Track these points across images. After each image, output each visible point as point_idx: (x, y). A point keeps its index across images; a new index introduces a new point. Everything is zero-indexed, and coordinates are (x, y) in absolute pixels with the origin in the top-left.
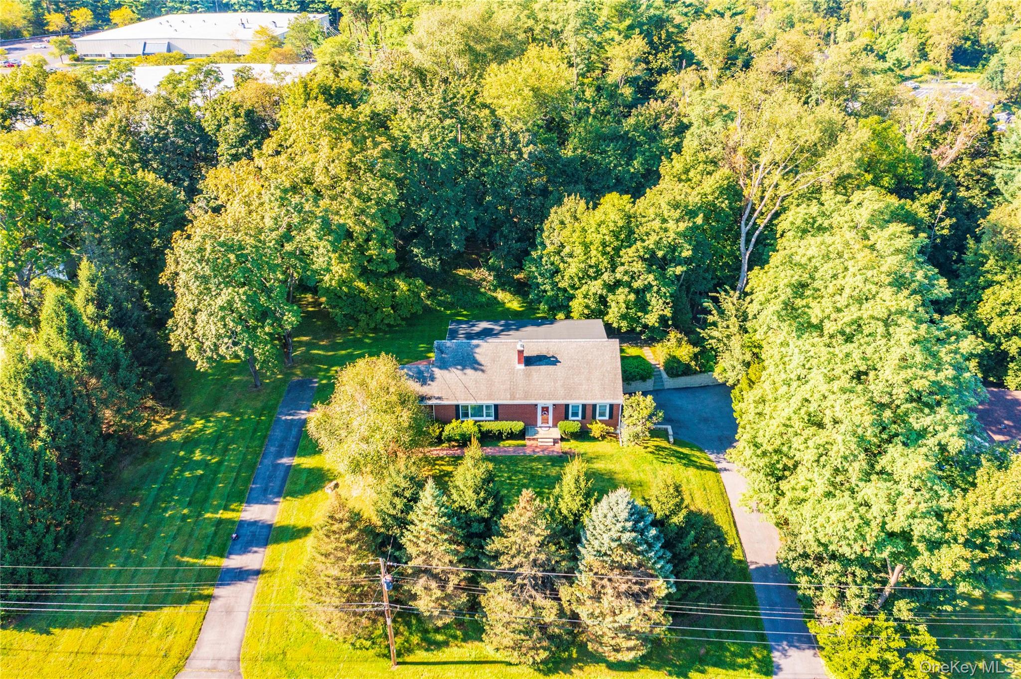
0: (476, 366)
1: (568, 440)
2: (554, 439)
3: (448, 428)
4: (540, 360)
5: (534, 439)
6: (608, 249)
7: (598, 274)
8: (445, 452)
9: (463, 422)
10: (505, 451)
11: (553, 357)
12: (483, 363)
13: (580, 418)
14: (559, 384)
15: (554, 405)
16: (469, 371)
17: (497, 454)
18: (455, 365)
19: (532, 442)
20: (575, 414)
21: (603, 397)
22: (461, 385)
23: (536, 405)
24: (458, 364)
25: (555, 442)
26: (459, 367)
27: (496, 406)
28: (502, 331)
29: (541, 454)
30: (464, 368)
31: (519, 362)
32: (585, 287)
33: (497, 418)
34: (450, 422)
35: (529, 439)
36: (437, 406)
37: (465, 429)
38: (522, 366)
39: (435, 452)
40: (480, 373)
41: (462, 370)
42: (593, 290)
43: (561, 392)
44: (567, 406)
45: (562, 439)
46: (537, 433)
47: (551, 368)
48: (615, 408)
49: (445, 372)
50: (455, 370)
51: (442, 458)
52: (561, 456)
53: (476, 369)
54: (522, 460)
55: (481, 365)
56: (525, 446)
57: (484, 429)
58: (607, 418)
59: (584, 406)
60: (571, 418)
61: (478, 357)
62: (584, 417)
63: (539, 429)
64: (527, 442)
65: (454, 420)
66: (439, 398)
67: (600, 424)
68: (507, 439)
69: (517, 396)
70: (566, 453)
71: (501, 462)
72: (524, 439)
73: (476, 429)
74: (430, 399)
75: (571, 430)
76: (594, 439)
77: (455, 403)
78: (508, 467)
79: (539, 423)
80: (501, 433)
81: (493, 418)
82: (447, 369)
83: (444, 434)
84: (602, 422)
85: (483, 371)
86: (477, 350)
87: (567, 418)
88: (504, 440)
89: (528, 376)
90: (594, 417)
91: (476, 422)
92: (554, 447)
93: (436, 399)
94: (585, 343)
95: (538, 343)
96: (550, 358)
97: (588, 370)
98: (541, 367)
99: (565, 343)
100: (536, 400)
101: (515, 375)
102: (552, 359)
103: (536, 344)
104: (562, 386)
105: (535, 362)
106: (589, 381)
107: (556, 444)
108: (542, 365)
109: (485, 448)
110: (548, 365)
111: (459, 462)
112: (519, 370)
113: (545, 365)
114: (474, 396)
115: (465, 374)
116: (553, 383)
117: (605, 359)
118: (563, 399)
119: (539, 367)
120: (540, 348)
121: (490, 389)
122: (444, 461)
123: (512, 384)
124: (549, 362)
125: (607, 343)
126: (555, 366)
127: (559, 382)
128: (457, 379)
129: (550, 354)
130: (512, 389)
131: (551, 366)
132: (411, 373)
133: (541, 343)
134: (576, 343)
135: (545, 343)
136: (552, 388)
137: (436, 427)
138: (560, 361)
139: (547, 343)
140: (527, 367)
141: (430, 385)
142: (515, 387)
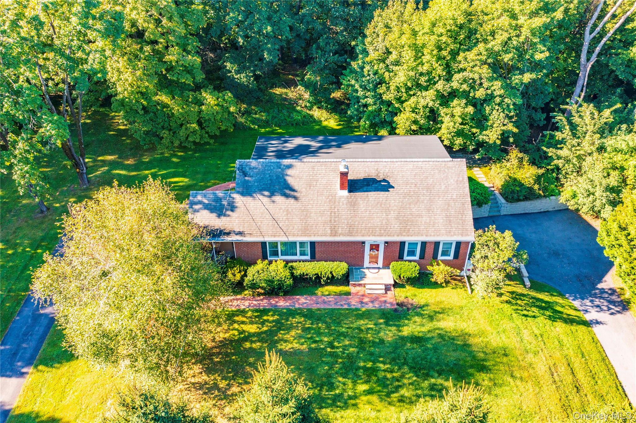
0: (288, 192)
1: (403, 286)
2: (386, 285)
3: (252, 271)
4: (368, 185)
5: (360, 285)
6: (444, 53)
7: (431, 82)
8: (247, 303)
9: (270, 262)
10: (324, 302)
11: (384, 180)
12: (296, 188)
13: (417, 258)
14: (393, 215)
15: (386, 242)
16: (279, 199)
17: (315, 307)
18: (261, 190)
19: (358, 288)
20: (412, 253)
21: (449, 233)
22: (268, 216)
23: (364, 243)
24: (265, 190)
25: (387, 288)
26: (267, 193)
27: (313, 244)
28: (321, 148)
29: (370, 306)
30: (272, 194)
31: (342, 188)
32: (413, 100)
33: (313, 258)
34: (255, 263)
35: (355, 285)
36: (239, 244)
37: (273, 274)
38: (345, 193)
39: (235, 303)
40: (292, 201)
41: (270, 197)
42: (422, 102)
43: (396, 226)
44: (402, 244)
45: (396, 285)
46: (363, 277)
47: (382, 194)
48: (462, 246)
49: (248, 199)
50: (261, 197)
51: (243, 312)
52: (396, 310)
53: (287, 196)
54: (346, 316)
55: (294, 190)
56: (348, 294)
57: (297, 273)
58: (451, 257)
59: (424, 244)
60: (406, 258)
61: (290, 180)
62: (422, 257)
63: (366, 271)
64: (352, 289)
65: (259, 261)
66: (240, 233)
67: (442, 266)
68: (327, 284)
69: (340, 231)
70: (400, 305)
71: (319, 319)
72: (348, 285)
73: (288, 273)
74: (228, 234)
75: (408, 275)
76: (436, 285)
77: (261, 239)
78: (328, 327)
79: (366, 264)
80: (318, 277)
81: (308, 257)
82: (251, 195)
83: (246, 279)
84: (446, 263)
85: (296, 198)
86: (289, 172)
87: (401, 258)
88: (322, 286)
89: (353, 205)
90: (435, 257)
91: (287, 262)
92: (386, 297)
93: (237, 234)
94: (424, 163)
95: (365, 163)
96: (380, 181)
97: (428, 198)
98: (369, 193)
99: (399, 163)
100: (363, 236)
101: (337, 204)
102: (382, 183)
103: (363, 163)
104: (397, 218)
105: (362, 187)
106: (431, 212)
107: (388, 292)
108: (370, 191)
109: (298, 297)
110: (378, 191)
111: (265, 318)
112: (341, 197)
113: (374, 191)
114: (285, 230)
115: (274, 202)
116: (384, 214)
117: (449, 183)
118: (398, 235)
119: (366, 193)
120: (367, 169)
121: (305, 221)
122: (246, 317)
123: (333, 215)
124: (380, 187)
125: (451, 163)
126: (387, 193)
127: (392, 212)
128: (264, 208)
129: (381, 177)
130: (333, 221)
131: (383, 193)
132: (206, 201)
133: (369, 163)
134: (412, 163)
135: (373, 163)
136: (384, 221)
137: (236, 270)
138: (393, 185)
139: (377, 163)
140: (352, 193)
141: (229, 216)
142: (336, 219)
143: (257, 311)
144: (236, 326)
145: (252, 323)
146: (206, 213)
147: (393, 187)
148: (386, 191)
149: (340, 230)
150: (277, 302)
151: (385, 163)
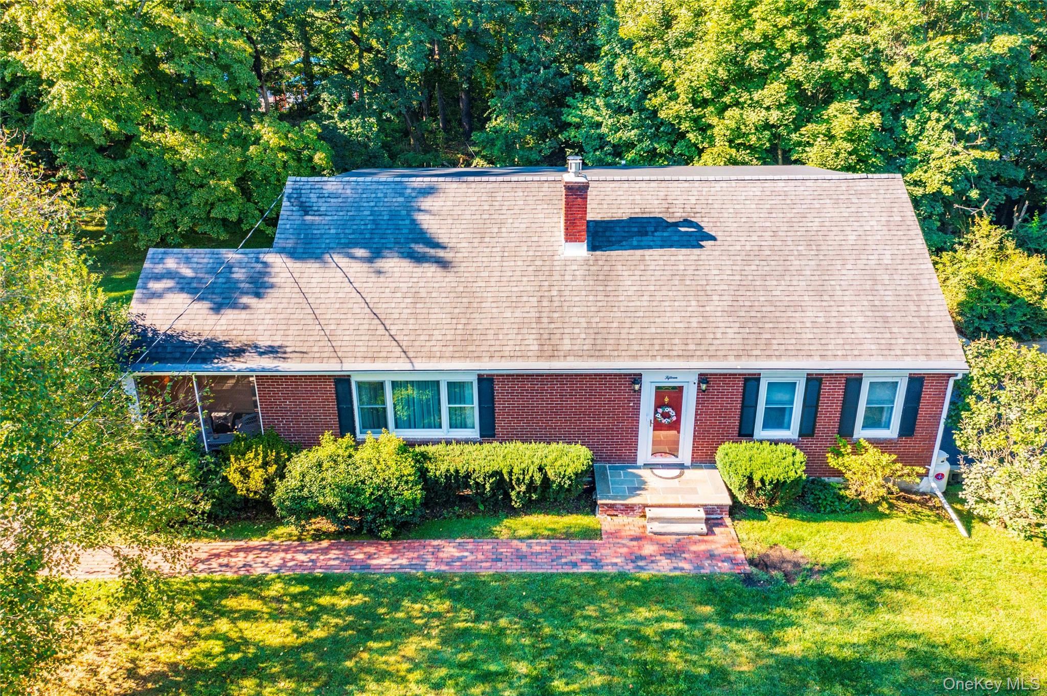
0: (420, 248)
1: (757, 514)
2: (709, 510)
4: (643, 233)
5: (629, 509)
11: (687, 222)
12: (443, 239)
13: (793, 433)
15: (704, 378)
16: (394, 265)
17: (486, 571)
18: (345, 245)
19: (622, 519)
20: (776, 418)
21: (886, 345)
22: (358, 307)
23: (636, 378)
24: (356, 244)
25: (713, 518)
26: (360, 252)
27: (486, 382)
29: (664, 567)
30: (376, 254)
31: (571, 236)
33: (488, 433)
35: (612, 509)
36: (268, 380)
38: (580, 250)
39: (239, 559)
40: (430, 270)
41: (370, 260)
44: (751, 381)
45: (737, 510)
46: (639, 486)
47: (682, 254)
48: (928, 392)
49: (309, 271)
50: (343, 261)
51: (253, 585)
52: (748, 580)
53: (419, 259)
55: (437, 245)
56: (596, 533)
57: (439, 470)
59: (815, 381)
60: (760, 432)
61: (426, 222)
62: (808, 430)
63: (645, 473)
64: (602, 521)
66: (272, 351)
68: (529, 507)
69: (566, 344)
72: (592, 508)
73: (408, 468)
77: (332, 367)
79: (644, 453)
80: (502, 483)
81: (474, 433)
82: (318, 257)
85: (444, 264)
86: (427, 203)
87: (745, 433)
88: (514, 512)
89: (603, 279)
90: (846, 429)
91: (410, 444)
92: (712, 542)
93: (261, 354)
94: (792, 183)
95: (632, 184)
96: (676, 224)
97: (813, 263)
98: (648, 252)
99: (724, 184)
100: (635, 357)
101: (557, 277)
102: (683, 229)
103: (626, 185)
104: (730, 312)
105: (625, 238)
106: (826, 298)
107: (716, 530)
108: (650, 247)
109: (436, 543)
110: (671, 246)
111: (325, 600)
112: (567, 262)
113: (662, 247)
114: (404, 344)
115: (379, 272)
116: (694, 303)
117: (868, 228)
118: (738, 357)
119: (639, 252)
120: (638, 197)
121: (463, 321)
122: (263, 598)
123: (545, 304)
124: (676, 238)
125: (863, 183)
126: (696, 251)
127: (715, 298)
128: (348, 288)
129: (678, 215)
130: (545, 320)
131: (684, 251)
132: (187, 272)
133: (643, 184)
134: (758, 184)
135: (653, 184)
136: (693, 320)
137: (253, 460)
138: (713, 234)
139: (663, 184)
140: (598, 253)
141: (246, 307)
142: (556, 315)
143: (301, 581)
144: (223, 625)
145: (277, 616)
146: (181, 300)
147: (714, 238)
148: (693, 247)
149: (567, 341)
150: (370, 556)
151: (687, 185)
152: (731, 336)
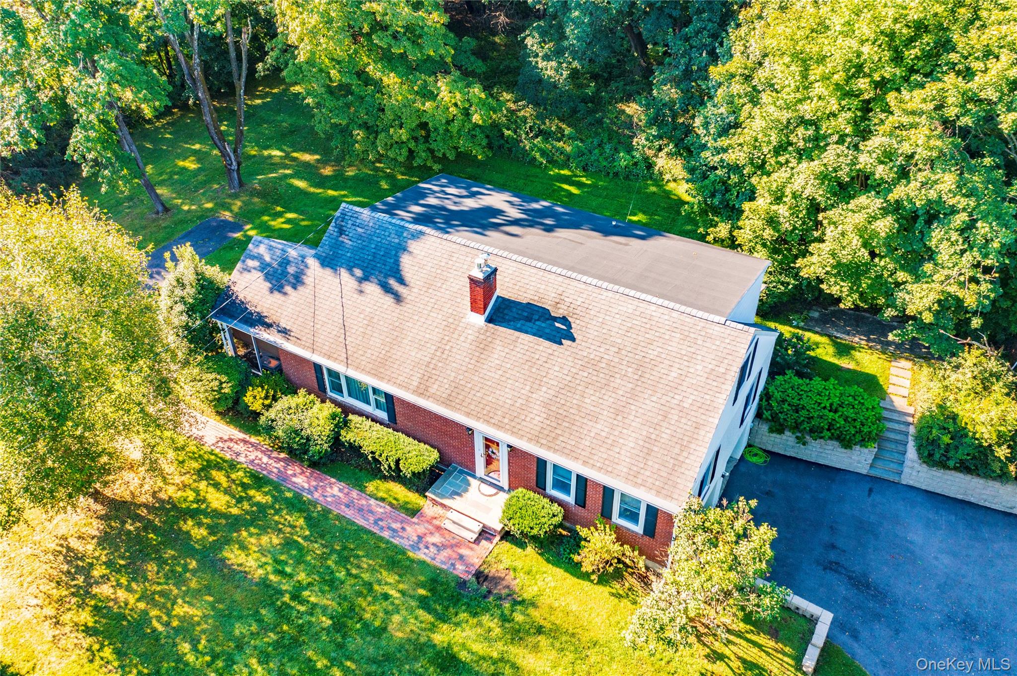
1: (519, 543)
2: (486, 528)
3: (283, 403)
4: (529, 319)
5: (443, 505)
8: (254, 455)
10: (363, 510)
11: (565, 320)
12: (408, 277)
13: (570, 499)
14: (543, 394)
15: (511, 448)
16: (372, 289)
17: (339, 510)
18: (353, 264)
19: (439, 510)
21: (633, 477)
23: (470, 429)
24: (360, 266)
25: (485, 534)
26: (358, 272)
27: (388, 397)
29: (428, 555)
30: (365, 278)
31: (474, 308)
34: (294, 392)
35: (435, 503)
38: (480, 320)
39: (239, 447)
40: (391, 299)
41: (361, 281)
43: (536, 418)
44: (542, 464)
47: (546, 346)
49: (327, 274)
50: (345, 280)
51: (231, 467)
52: (462, 584)
53: (388, 289)
54: (371, 552)
55: (402, 281)
56: (414, 512)
59: (582, 481)
60: (549, 491)
61: (405, 260)
62: (581, 502)
63: (473, 481)
64: (425, 506)
65: (301, 392)
66: (284, 332)
67: (610, 539)
68: (395, 478)
71: (323, 535)
72: (424, 493)
73: (329, 431)
74: (269, 326)
77: (307, 354)
80: (375, 459)
81: (385, 418)
83: (265, 414)
85: (398, 298)
86: (412, 248)
87: (539, 487)
88: (381, 477)
89: (483, 347)
90: (606, 513)
91: (345, 410)
92: (472, 549)
93: (279, 331)
94: (662, 310)
95: (546, 274)
96: (555, 319)
97: (630, 385)
98: (523, 336)
99: (610, 294)
100: (468, 414)
101: (455, 336)
102: (557, 325)
103: (541, 273)
104: (546, 405)
105: (515, 319)
106: (620, 418)
108: (526, 332)
109: (333, 480)
110: (540, 337)
111: (252, 492)
112: (469, 325)
113: (534, 335)
114: (349, 353)
115: (361, 291)
116: (528, 388)
117: (692, 370)
118: (530, 440)
119: (517, 334)
120: (543, 287)
121: (387, 349)
122: (228, 477)
123: (438, 354)
124: (547, 331)
126: (555, 346)
127: (544, 389)
128: (339, 302)
129: (561, 311)
130: (432, 366)
131: (547, 343)
132: (267, 258)
133: (553, 276)
134: (636, 302)
135: (560, 279)
136: (520, 401)
137: (260, 392)
138: (576, 336)
139: (567, 281)
140: (491, 325)
141: (285, 294)
142: (440, 364)
143: (252, 475)
144: (203, 485)
145: (228, 491)
146: (258, 277)
147: (573, 339)
148: (555, 342)
149: (436, 386)
150: (295, 475)
151: (583, 286)
152: (535, 422)
